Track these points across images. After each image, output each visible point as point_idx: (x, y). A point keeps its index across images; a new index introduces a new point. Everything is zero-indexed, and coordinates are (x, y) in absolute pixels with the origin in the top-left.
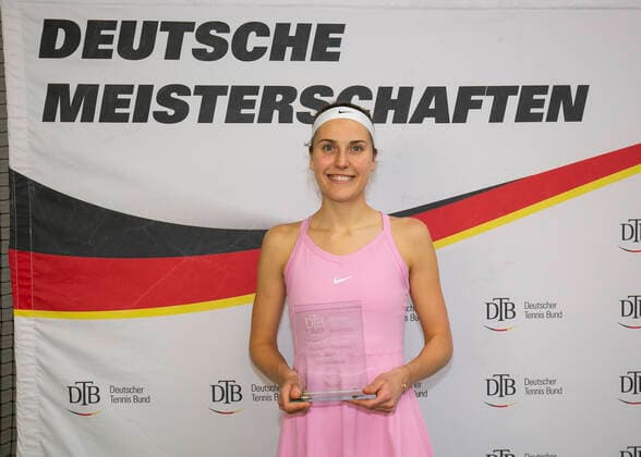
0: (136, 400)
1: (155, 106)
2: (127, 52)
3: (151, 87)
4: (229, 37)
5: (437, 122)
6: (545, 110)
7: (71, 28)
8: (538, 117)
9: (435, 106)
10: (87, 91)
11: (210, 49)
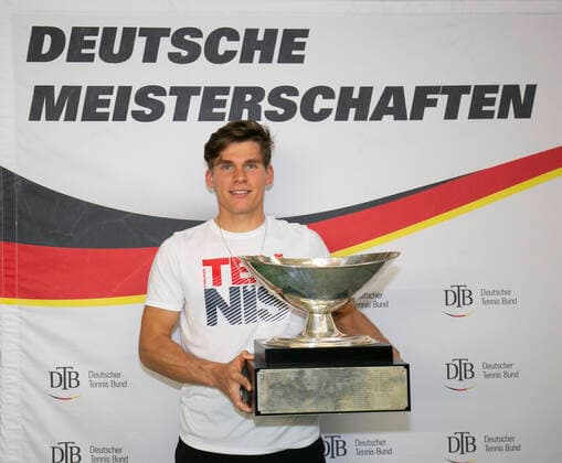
0: (114, 384)
1: (133, 106)
2: (107, 55)
3: (130, 88)
4: (201, 42)
5: (395, 119)
6: (496, 108)
7: (57, 34)
8: (490, 115)
9: (393, 104)
10: (71, 93)
11: (184, 53)
